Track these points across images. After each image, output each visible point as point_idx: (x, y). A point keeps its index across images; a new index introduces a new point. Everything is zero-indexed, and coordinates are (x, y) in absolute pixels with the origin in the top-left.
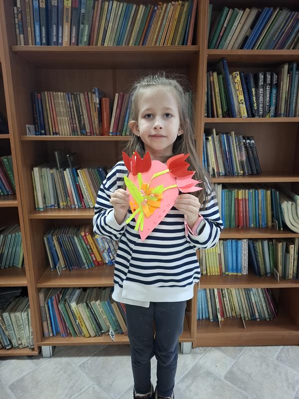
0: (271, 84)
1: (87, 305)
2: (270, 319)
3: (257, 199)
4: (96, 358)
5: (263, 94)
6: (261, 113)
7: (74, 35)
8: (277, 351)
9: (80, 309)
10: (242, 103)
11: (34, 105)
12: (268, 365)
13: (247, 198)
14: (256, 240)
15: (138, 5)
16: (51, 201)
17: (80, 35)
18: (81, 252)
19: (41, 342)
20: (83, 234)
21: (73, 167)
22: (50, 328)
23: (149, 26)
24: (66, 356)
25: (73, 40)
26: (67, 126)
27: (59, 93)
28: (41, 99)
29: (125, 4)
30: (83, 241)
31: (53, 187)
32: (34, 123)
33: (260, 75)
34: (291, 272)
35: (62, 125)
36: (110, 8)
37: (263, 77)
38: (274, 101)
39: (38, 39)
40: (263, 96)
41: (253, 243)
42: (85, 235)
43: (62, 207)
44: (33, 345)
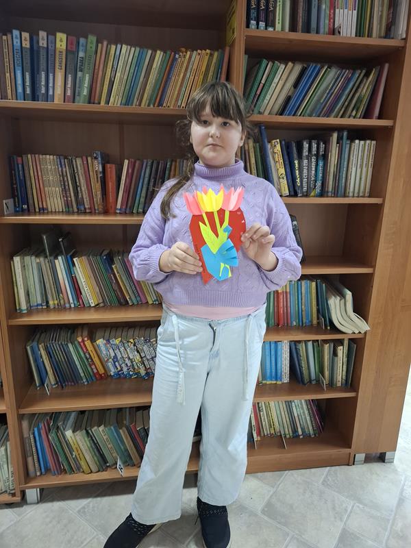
0: (317, 155)
1: (87, 432)
2: (315, 435)
3: (300, 292)
4: (99, 499)
5: (308, 166)
6: (305, 189)
7: (69, 85)
8: (323, 474)
9: (78, 438)
10: (283, 178)
11: (13, 172)
12: (312, 493)
13: (288, 290)
14: (299, 342)
15: (155, 51)
16: (37, 299)
17: (77, 85)
18: (77, 363)
19: (26, 483)
20: (80, 339)
21: (67, 254)
22: (37, 465)
23: (168, 78)
24: (58, 500)
25: (69, 93)
26: (59, 199)
27: (48, 156)
28: (23, 164)
29: (138, 49)
30: (80, 350)
31: (41, 282)
32: (13, 196)
33: (305, 143)
34: (339, 378)
35: (52, 199)
36: (118, 53)
37: (307, 145)
38: (320, 175)
39: (20, 89)
40: (308, 169)
41: (295, 345)
42: (83, 341)
43: (52, 306)
44: (14, 489)
